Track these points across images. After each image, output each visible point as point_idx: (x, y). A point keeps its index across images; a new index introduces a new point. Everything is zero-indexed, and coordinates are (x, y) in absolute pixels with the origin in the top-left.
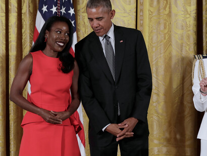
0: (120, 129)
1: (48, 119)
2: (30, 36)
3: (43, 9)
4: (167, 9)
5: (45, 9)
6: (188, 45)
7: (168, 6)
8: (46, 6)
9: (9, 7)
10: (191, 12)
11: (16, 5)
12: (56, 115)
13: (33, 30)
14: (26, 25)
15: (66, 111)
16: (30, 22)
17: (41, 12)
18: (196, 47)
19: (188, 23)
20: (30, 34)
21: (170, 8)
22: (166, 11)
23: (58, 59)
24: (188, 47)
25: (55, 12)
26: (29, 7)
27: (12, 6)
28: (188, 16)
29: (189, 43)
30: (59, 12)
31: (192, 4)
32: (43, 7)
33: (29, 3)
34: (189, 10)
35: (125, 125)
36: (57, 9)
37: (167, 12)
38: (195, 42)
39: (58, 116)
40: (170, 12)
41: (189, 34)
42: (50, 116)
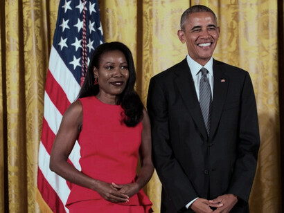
0: (211, 208)
1: (108, 195)
2: (38, 85)
3: (60, 44)
4: (234, 44)
5: (63, 43)
6: (266, 96)
7: (235, 40)
8: (66, 40)
9: (7, 41)
10: (269, 47)
11: (17, 39)
12: (119, 189)
13: (42, 76)
14: (32, 68)
15: (133, 182)
16: (38, 64)
17: (58, 48)
18: (277, 99)
19: (265, 64)
20: (39, 81)
21: (238, 42)
22: (231, 47)
23: (120, 106)
24: (265, 99)
25: (79, 48)
26: (37, 42)
27: (11, 40)
28: (265, 53)
29: (266, 93)
30: (84, 48)
31: (270, 35)
32: (60, 41)
33: (36, 37)
34: (266, 45)
35: (219, 203)
36: (82, 43)
37: (233, 48)
38: (277, 90)
39: (123, 191)
40: (238, 48)
41: (266, 80)
42: (111, 191)
